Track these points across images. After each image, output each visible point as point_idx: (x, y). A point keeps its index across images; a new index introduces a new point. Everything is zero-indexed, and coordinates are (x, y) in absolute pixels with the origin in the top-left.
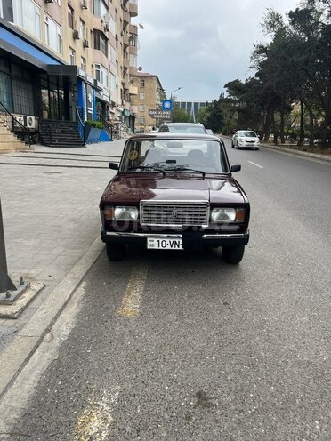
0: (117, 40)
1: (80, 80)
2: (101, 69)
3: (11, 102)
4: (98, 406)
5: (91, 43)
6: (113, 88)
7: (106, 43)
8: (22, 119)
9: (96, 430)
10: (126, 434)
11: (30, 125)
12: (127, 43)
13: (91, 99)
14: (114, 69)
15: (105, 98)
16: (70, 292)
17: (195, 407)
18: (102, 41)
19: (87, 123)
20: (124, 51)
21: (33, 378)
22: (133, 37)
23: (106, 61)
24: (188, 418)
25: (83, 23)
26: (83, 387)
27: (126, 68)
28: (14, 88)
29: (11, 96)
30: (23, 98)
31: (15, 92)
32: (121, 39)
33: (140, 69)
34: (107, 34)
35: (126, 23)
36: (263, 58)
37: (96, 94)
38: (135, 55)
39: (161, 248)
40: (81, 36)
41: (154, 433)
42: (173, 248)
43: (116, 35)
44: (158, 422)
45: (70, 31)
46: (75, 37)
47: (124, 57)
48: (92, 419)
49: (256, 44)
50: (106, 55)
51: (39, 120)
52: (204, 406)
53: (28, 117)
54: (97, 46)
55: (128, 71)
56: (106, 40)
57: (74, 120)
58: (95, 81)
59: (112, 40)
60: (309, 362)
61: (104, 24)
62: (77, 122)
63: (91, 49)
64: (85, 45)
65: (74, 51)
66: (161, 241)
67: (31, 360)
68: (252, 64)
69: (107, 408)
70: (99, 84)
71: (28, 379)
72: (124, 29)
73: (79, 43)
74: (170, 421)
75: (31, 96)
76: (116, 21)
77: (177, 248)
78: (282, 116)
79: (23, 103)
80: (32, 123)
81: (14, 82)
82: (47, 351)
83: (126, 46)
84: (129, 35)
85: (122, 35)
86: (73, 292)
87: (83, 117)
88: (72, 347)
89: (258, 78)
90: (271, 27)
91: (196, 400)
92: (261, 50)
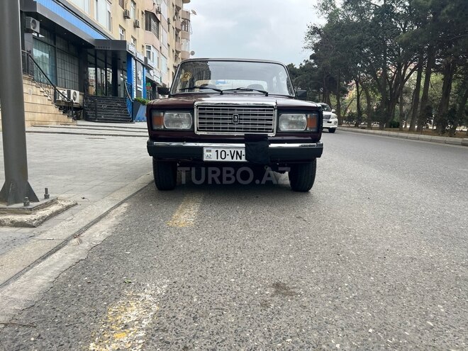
0: (169, 23)
1: (130, 56)
2: (152, 50)
3: (55, 75)
4: (139, 297)
5: (142, 23)
6: (164, 70)
7: (158, 25)
8: (66, 92)
9: (134, 318)
10: (177, 322)
11: (74, 99)
12: (179, 27)
13: (140, 76)
14: (165, 50)
15: (155, 79)
16: (108, 209)
17: (272, 296)
18: (153, 23)
19: (136, 100)
20: (176, 35)
21: (49, 274)
22: (186, 22)
23: (157, 43)
24: (265, 305)
25: (135, 4)
26: (118, 281)
27: (178, 52)
28: (59, 61)
29: (54, 68)
30: (67, 72)
31: (59, 65)
32: (173, 24)
33: (193, 53)
34: (158, 16)
35: (178, 8)
36: (317, 39)
37: (146, 74)
38: (188, 40)
39: (220, 159)
40: (131, 15)
41: (217, 320)
42: (235, 160)
43: (168, 19)
44: (222, 309)
45: (120, 11)
46: (126, 16)
47: (176, 40)
48: (129, 309)
49: (310, 25)
50: (158, 37)
51: (84, 96)
52: (285, 295)
53: (72, 91)
54: (148, 27)
55: (180, 55)
56: (158, 22)
57: (122, 96)
58: (146, 59)
59: (164, 23)
60: (412, 259)
61: (156, 6)
62: (125, 98)
63: (142, 30)
64: (136, 26)
65: (124, 30)
66: (220, 150)
67: (48, 259)
68: (306, 45)
69: (151, 299)
70: (149, 62)
71: (43, 274)
72: (176, 14)
73: (130, 22)
74: (240, 308)
75: (77, 71)
76: (168, 5)
77: (239, 160)
78: (338, 99)
79: (68, 77)
80: (77, 97)
81: (58, 55)
82: (72, 253)
83: (178, 30)
84: (182, 20)
85: (174, 20)
86: (112, 209)
87: (131, 94)
88: (107, 249)
89: (312, 61)
90: (324, 9)
91: (273, 290)
92: (315, 31)
